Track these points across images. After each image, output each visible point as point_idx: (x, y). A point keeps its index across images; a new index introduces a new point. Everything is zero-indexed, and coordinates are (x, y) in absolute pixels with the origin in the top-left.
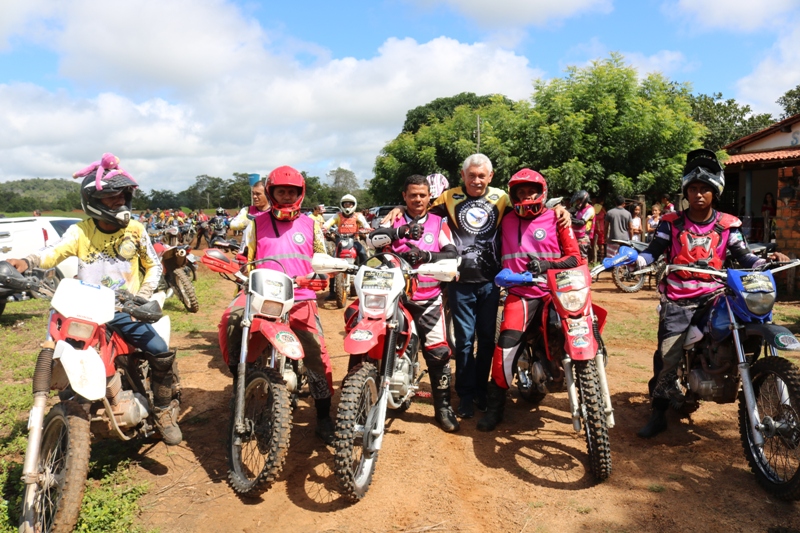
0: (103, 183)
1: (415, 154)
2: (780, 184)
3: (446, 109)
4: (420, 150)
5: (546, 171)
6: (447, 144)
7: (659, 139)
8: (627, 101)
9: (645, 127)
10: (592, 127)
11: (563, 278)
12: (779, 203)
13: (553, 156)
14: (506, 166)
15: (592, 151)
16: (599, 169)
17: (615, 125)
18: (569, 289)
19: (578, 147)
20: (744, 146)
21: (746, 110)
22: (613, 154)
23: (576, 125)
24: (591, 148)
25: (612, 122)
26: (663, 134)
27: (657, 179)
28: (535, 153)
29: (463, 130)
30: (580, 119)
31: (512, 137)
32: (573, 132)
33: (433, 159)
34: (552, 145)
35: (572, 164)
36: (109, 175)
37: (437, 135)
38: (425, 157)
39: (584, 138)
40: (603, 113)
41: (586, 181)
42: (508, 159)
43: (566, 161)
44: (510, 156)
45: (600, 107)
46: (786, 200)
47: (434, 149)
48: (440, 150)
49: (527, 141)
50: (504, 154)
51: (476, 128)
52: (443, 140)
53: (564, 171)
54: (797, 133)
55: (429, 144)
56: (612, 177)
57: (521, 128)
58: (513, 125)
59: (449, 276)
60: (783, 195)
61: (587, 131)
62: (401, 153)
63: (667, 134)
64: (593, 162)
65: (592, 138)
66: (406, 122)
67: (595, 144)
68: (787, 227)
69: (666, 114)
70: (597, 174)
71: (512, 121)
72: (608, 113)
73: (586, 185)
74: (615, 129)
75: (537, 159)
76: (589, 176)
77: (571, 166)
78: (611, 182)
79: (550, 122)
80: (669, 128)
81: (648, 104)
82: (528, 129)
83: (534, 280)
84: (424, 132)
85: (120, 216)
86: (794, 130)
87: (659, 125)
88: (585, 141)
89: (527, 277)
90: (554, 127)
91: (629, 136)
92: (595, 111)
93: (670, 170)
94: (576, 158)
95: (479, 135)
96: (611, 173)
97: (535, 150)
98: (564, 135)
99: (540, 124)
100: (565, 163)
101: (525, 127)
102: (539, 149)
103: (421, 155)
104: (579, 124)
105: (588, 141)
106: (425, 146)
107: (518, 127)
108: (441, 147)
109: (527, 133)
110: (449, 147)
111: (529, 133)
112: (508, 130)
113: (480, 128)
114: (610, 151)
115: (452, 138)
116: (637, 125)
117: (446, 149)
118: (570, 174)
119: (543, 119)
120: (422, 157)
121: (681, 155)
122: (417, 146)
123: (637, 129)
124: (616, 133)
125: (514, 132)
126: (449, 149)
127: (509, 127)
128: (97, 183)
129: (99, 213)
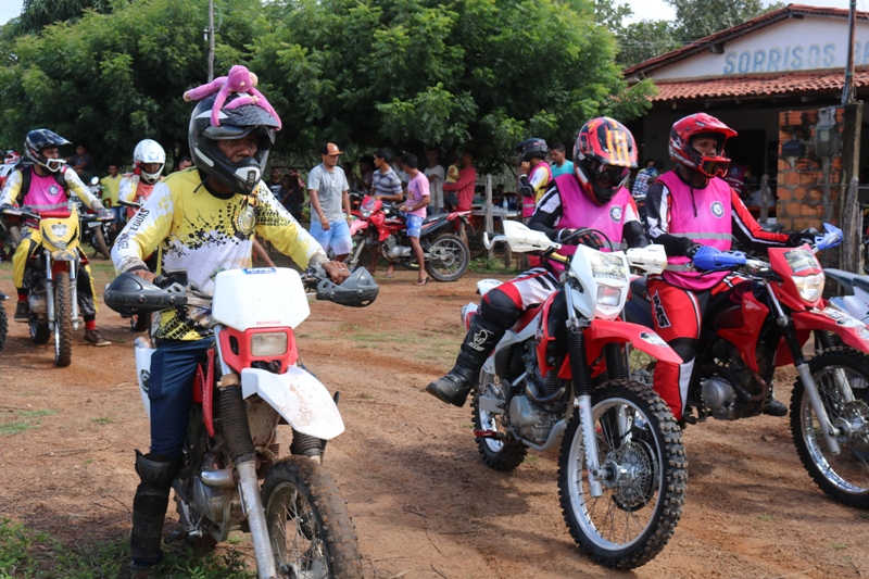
0: (222, 116)
1: (90, 65)
2: (782, 135)
4: (99, 58)
5: (389, 106)
6: (152, 51)
7: (560, 58)
9: (539, 36)
10: (456, 35)
12: (781, 164)
13: (397, 82)
14: (312, 97)
16: (469, 103)
17: (489, 32)
19: (436, 66)
21: (626, 11)
22: (490, 79)
23: (435, 29)
24: (455, 68)
25: (486, 26)
26: (568, 49)
27: (559, 122)
28: (362, 75)
29: (178, 24)
30: (440, 19)
31: (320, 46)
32: (430, 41)
33: (127, 76)
34: (396, 63)
35: (433, 95)
36: (234, 103)
37: (132, 33)
38: (115, 69)
39: (446, 51)
40: (475, 11)
41: (451, 123)
42: (317, 83)
43: (421, 89)
44: (320, 78)
46: (792, 160)
47: (128, 57)
48: (139, 62)
49: (343, 53)
50: (308, 74)
51: (206, 23)
52: (144, 42)
53: (419, 105)
54: (734, 55)
55: (115, 48)
56: (489, 119)
57: (332, 29)
58: (319, 24)
60: (788, 153)
61: (449, 41)
63: (574, 50)
64: (460, 93)
65: (458, 52)
67: (459, 62)
68: (794, 200)
69: (569, 18)
70: (468, 112)
71: (317, 17)
72: (482, 13)
74: (491, 38)
75: (367, 85)
76: (455, 116)
77: (431, 98)
78: (488, 127)
79: (387, 20)
80: (575, 42)
82: (345, 32)
85: (242, 173)
86: (728, 50)
87: (562, 35)
88: (446, 59)
90: (399, 31)
91: (513, 51)
92: (460, 7)
94: (440, 84)
95: (213, 36)
96: (488, 113)
97: (364, 70)
98: (414, 45)
99: (371, 26)
100: (420, 94)
101: (340, 28)
102: (370, 69)
103: (104, 68)
104: (440, 28)
105: (451, 58)
106: (108, 52)
107: (328, 27)
108: (142, 54)
109: (344, 39)
110: (155, 57)
111: (347, 38)
112: (311, 32)
113: (216, 24)
114: (485, 76)
115: (161, 40)
116: (528, 34)
117: (150, 59)
118: (429, 112)
119: (376, 16)
120: (105, 72)
121: (594, 86)
122: (90, 51)
123: (529, 40)
124: (491, 45)
125: (322, 36)
126: (156, 60)
127: (311, 28)
128: (213, 114)
129: (211, 164)
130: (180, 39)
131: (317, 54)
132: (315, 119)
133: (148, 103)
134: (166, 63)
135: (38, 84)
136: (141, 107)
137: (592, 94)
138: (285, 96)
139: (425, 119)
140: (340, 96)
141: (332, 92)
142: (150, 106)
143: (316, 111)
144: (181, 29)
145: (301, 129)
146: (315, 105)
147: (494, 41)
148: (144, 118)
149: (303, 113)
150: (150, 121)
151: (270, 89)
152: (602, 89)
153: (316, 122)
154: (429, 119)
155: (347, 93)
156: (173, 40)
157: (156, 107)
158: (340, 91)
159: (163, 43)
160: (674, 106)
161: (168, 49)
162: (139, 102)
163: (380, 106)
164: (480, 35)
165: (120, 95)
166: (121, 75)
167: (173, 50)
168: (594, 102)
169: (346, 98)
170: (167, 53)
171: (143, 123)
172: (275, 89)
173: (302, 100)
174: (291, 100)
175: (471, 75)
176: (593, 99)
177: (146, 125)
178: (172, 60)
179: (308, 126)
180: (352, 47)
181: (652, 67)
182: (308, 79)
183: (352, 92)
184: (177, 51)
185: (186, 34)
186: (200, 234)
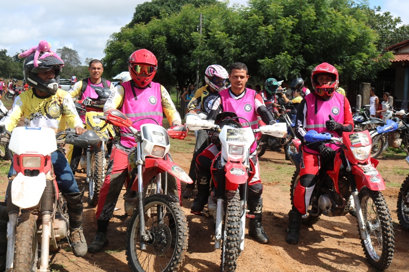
0: (39, 62)
1: (150, 40)
3: (169, 6)
4: (153, 38)
5: (263, 61)
6: (175, 35)
7: (346, 41)
8: (323, 10)
9: (336, 31)
10: (297, 29)
11: (355, 138)
13: (268, 50)
14: (230, 56)
15: (296, 47)
16: (301, 60)
17: (313, 28)
18: (360, 145)
19: (286, 43)
20: (400, 49)
21: (398, 20)
22: (312, 50)
23: (286, 27)
24: (296, 44)
25: (312, 26)
26: (349, 37)
28: (253, 46)
29: (188, 24)
30: (289, 22)
31: (236, 34)
32: (284, 32)
33: (164, 45)
34: (268, 41)
35: (283, 57)
36: (43, 56)
37: (168, 27)
38: (159, 43)
39: (292, 37)
40: (306, 19)
41: (292, 69)
42: (232, 49)
43: (278, 54)
44: (234, 48)
45: (304, 14)
47: (165, 38)
48: (170, 39)
49: (246, 37)
50: (229, 46)
51: (199, 23)
52: (172, 31)
53: (276, 61)
55: (161, 34)
56: (311, 68)
57: (242, 26)
58: (237, 24)
59: (282, 134)
61: (293, 32)
62: (135, 39)
63: (352, 38)
64: (297, 55)
65: (297, 37)
66: (135, 15)
67: (298, 42)
69: (351, 22)
70: (300, 65)
71: (236, 21)
72: (309, 19)
73: (292, 73)
74: (315, 31)
75: (255, 51)
76: (294, 66)
77: (282, 58)
78: (310, 71)
79: (266, 22)
80: (354, 33)
81: (339, 14)
82: (248, 28)
83: (332, 138)
84: (155, 23)
85: (51, 86)
87: (347, 30)
88: (292, 40)
89: (328, 136)
90: (270, 27)
91: (324, 37)
92: (300, 17)
93: (354, 64)
94: (286, 52)
95: (201, 29)
96: (311, 65)
97: (254, 44)
98: (277, 33)
99: (258, 25)
100: (277, 56)
101: (246, 26)
102: (257, 44)
103: (155, 42)
104: (289, 26)
105: (294, 39)
106: (157, 35)
107: (240, 25)
108: (171, 36)
109: (247, 31)
110: (177, 37)
111: (249, 30)
112: (232, 27)
113: (202, 24)
114: (310, 48)
115: (179, 30)
116: (330, 30)
117: (175, 39)
118: (281, 64)
119: (261, 21)
120: (155, 44)
121: (361, 54)
122: (150, 34)
123: (330, 32)
124: (314, 34)
125: (237, 29)
126: (177, 39)
127: (234, 25)
128: (34, 62)
129: (36, 83)
130: (187, 30)
131: (233, 36)
133: (173, 57)
134: (181, 40)
135: (129, 49)
136: (169, 59)
137: (360, 58)
139: (278, 67)
140: (243, 56)
141: (239, 54)
142: (173, 59)
144: (188, 26)
147: (315, 33)
148: (170, 64)
150: (173, 65)
151: (213, 52)
152: (365, 56)
154: (280, 67)
155: (246, 54)
156: (184, 31)
157: (175, 59)
158: (242, 53)
159: (180, 32)
160: (403, 64)
161: (182, 34)
162: (169, 57)
163: (260, 61)
164: (309, 30)
165: (161, 54)
166: (162, 45)
167: (184, 35)
168: (360, 61)
169: (245, 57)
170: (181, 36)
171: (169, 66)
172: (215, 52)
175: (304, 48)
176: (360, 60)
177: (171, 67)
178: (184, 39)
180: (251, 34)
181: (401, 46)
182: (229, 48)
183: (248, 54)
184: (186, 35)
185: (190, 28)
186: (32, 114)
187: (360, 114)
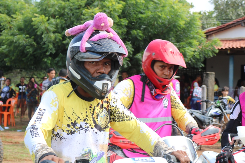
0: (88, 45)
7: (175, 26)
9: (165, 15)
14: (50, 42)
16: (130, 48)
17: (139, 13)
22: (140, 37)
26: (179, 22)
31: (54, 17)
36: (96, 37)
42: (52, 36)
44: (54, 32)
50: (48, 31)
58: (53, 5)
63: (182, 23)
65: (125, 22)
78: (138, 60)
79: (89, 4)
82: (66, 10)
96: (138, 52)
99: (80, 7)
101: (64, 8)
104: (117, 10)
105: (121, 25)
107: (58, 7)
109: (66, 14)
111: (67, 13)
112: (49, 9)
114: (138, 34)
116: (160, 14)
121: (191, 41)
123: (160, 17)
124: (140, 19)
125: (55, 11)
127: (49, 7)
128: (81, 44)
129: (79, 77)
131: (52, 20)
132: (51, 53)
137: (190, 44)
138: (35, 41)
140: (64, 42)
141: (60, 40)
143: (51, 49)
145: (43, 58)
146: (51, 46)
147: (142, 17)
149: (45, 50)
151: (27, 38)
152: (195, 42)
153: (51, 55)
160: (229, 52)
164: (135, 14)
168: (191, 49)
172: (30, 37)
173: (44, 44)
174: (38, 43)
175: (131, 33)
176: (191, 47)
179: (47, 56)
180: (70, 18)
182: (47, 33)
186: (74, 124)
187: (216, 107)
